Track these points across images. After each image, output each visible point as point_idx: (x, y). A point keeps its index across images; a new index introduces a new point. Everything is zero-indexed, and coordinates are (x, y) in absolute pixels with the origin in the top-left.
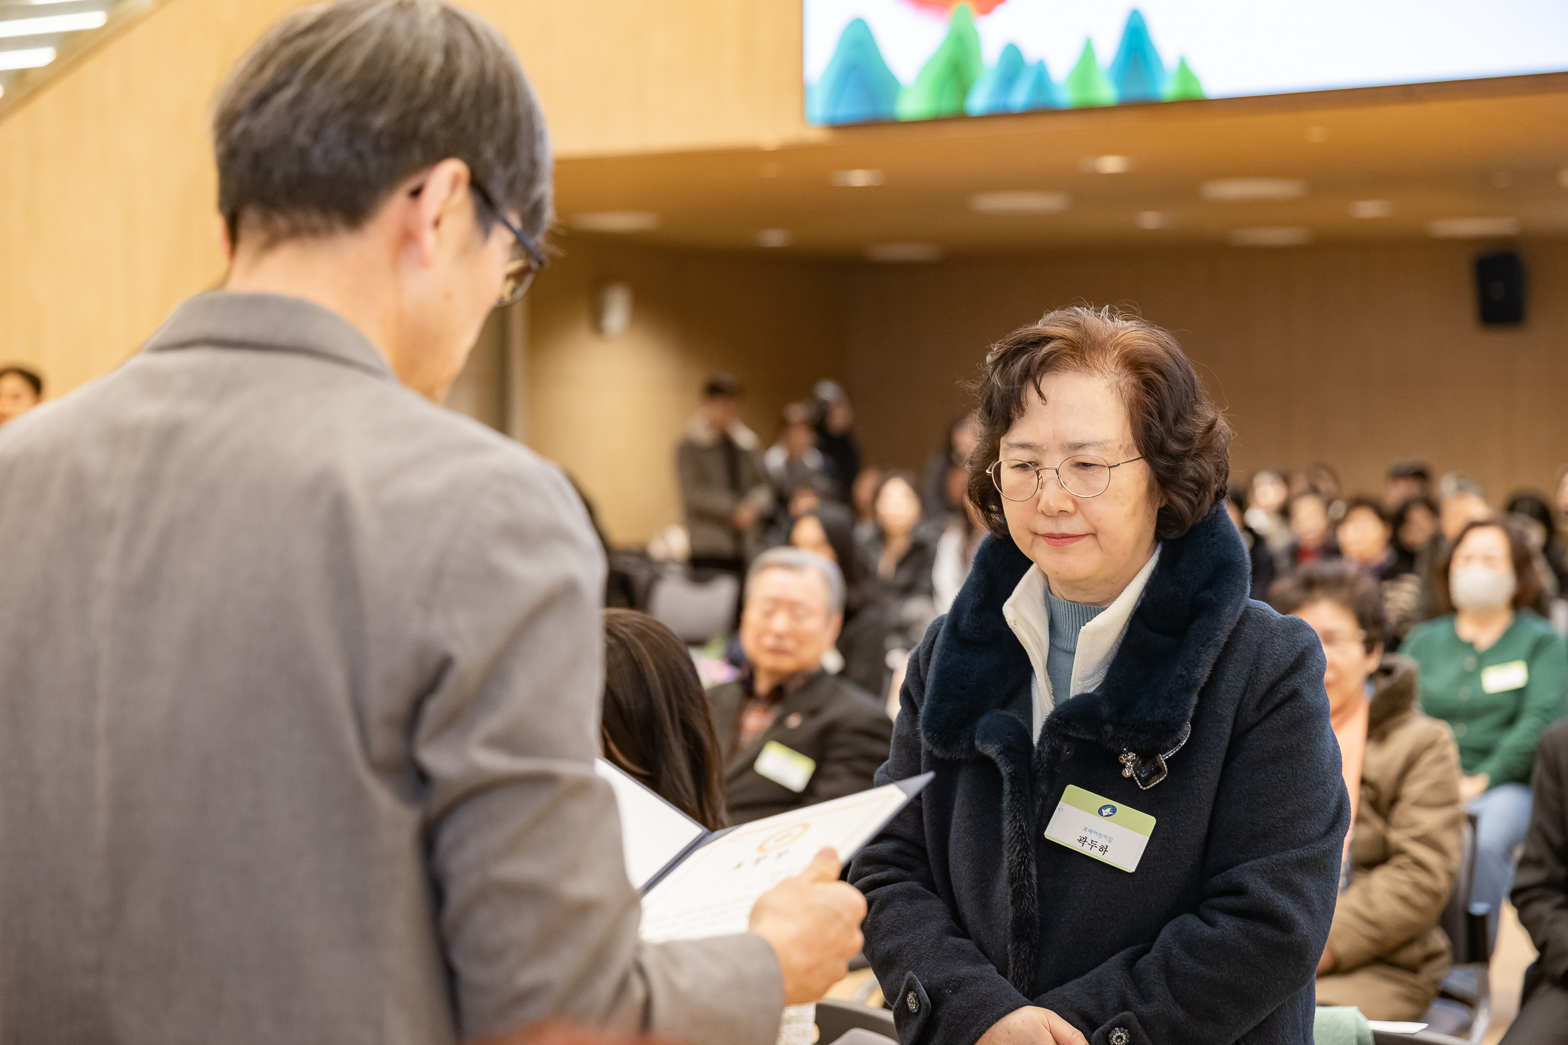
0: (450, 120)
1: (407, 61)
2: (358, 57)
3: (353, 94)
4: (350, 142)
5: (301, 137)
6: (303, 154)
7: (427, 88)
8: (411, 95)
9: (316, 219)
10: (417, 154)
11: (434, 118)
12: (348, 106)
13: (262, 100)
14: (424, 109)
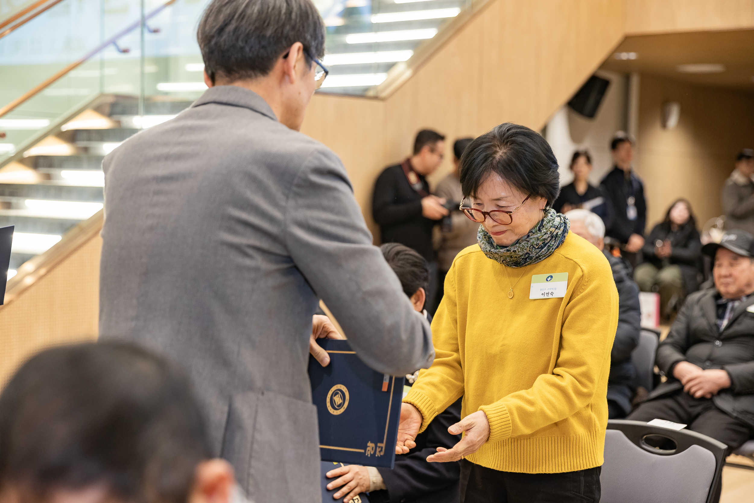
0: (293, 28)
1: (274, 8)
2: (256, 8)
3: (257, 24)
4: (260, 43)
5: (240, 43)
6: (242, 48)
7: (283, 17)
8: (278, 22)
9: (250, 72)
10: (284, 43)
11: (288, 28)
12: (256, 29)
13: (221, 30)
14: (284, 25)
